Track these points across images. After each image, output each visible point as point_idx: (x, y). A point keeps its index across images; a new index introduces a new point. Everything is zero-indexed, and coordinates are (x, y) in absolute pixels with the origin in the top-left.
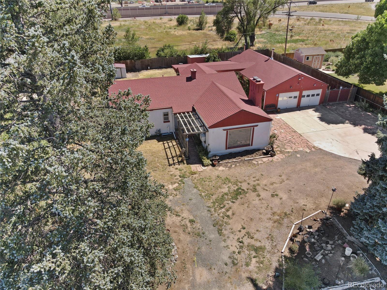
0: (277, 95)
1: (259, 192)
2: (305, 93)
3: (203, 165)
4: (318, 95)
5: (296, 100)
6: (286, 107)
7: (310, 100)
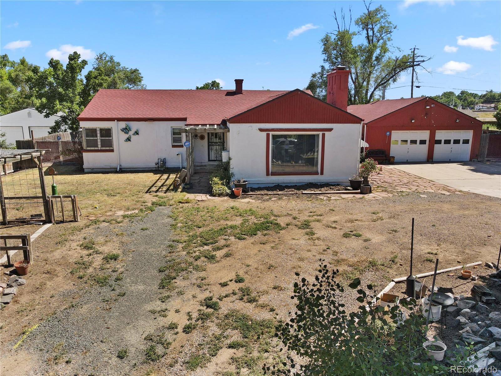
0: (388, 133)
1: (313, 230)
2: (441, 135)
3: (212, 195)
4: (466, 142)
5: (425, 147)
6: (407, 160)
7: (452, 149)
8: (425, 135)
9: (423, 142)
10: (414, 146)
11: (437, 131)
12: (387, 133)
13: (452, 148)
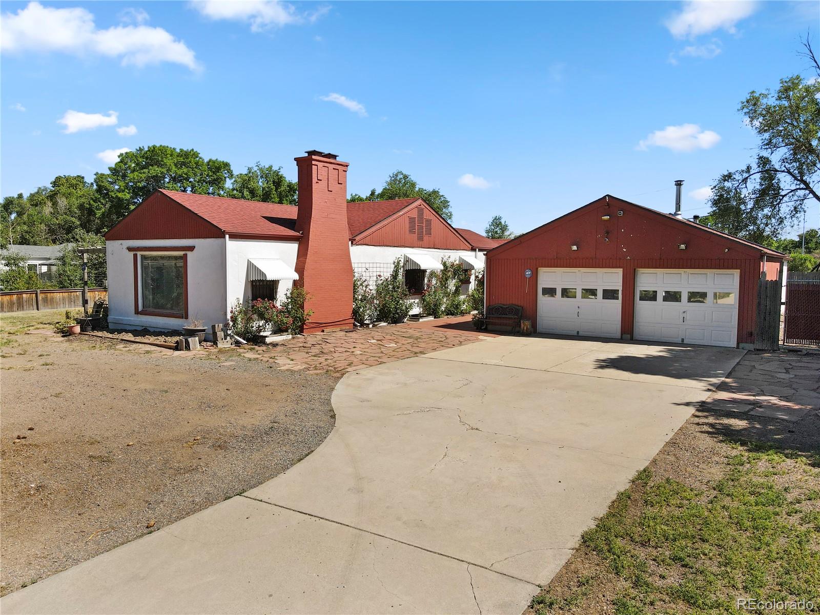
5: (617, 306)
6: (578, 332)
7: (685, 315)
8: (613, 278)
9: (610, 294)
10: (591, 301)
11: (641, 271)
12: (527, 273)
13: (684, 312)
